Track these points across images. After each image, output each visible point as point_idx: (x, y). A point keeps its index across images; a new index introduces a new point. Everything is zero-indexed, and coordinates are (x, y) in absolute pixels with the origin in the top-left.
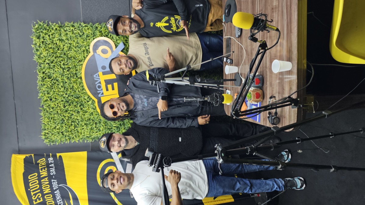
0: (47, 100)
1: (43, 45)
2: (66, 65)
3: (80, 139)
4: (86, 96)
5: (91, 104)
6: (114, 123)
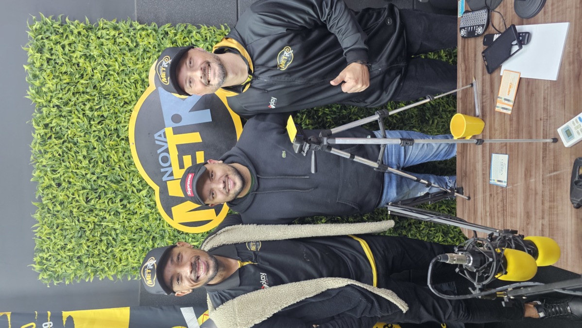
0: (51, 186)
1: (49, 67)
2: (96, 110)
3: (117, 273)
4: (136, 179)
5: (144, 195)
6: (192, 238)
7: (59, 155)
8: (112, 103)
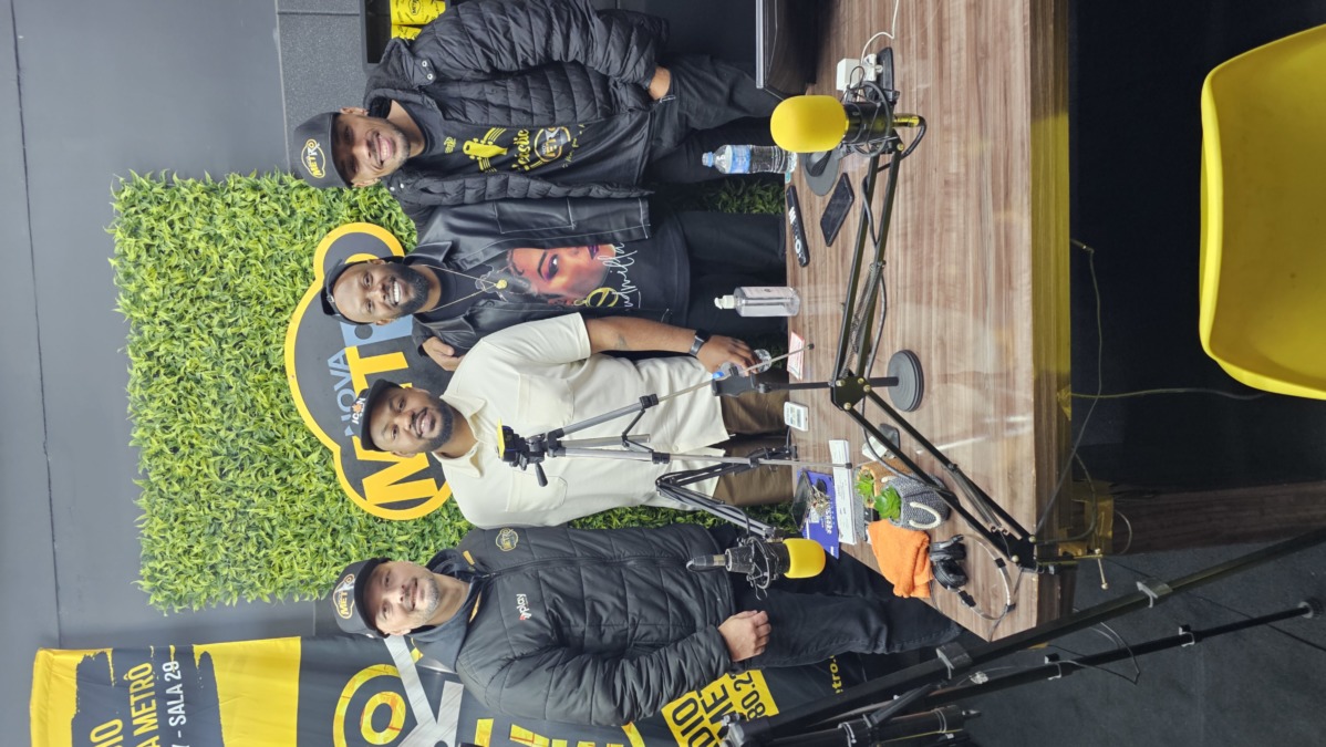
0: (162, 451)
1: (150, 259)
2: (230, 325)
3: (276, 591)
4: (300, 434)
5: (316, 461)
6: (399, 529)
7: (174, 402)
8: (255, 312)
